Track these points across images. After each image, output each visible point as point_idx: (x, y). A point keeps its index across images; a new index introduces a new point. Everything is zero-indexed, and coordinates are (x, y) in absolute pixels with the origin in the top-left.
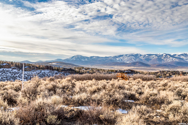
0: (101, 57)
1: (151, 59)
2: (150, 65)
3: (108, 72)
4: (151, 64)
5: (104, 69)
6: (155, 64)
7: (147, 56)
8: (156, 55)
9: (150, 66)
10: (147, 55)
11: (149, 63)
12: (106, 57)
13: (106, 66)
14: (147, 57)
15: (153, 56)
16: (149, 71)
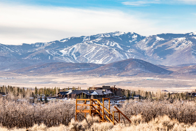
0: (8, 46)
1: (171, 51)
2: (170, 69)
3: (34, 97)
4: (174, 64)
5: (21, 86)
6: (186, 65)
7: (158, 39)
8: (188, 36)
9: (171, 72)
10: (158, 35)
11: (166, 63)
12: (25, 46)
13: (27, 77)
14: (161, 42)
15: (180, 39)
16: (168, 89)
